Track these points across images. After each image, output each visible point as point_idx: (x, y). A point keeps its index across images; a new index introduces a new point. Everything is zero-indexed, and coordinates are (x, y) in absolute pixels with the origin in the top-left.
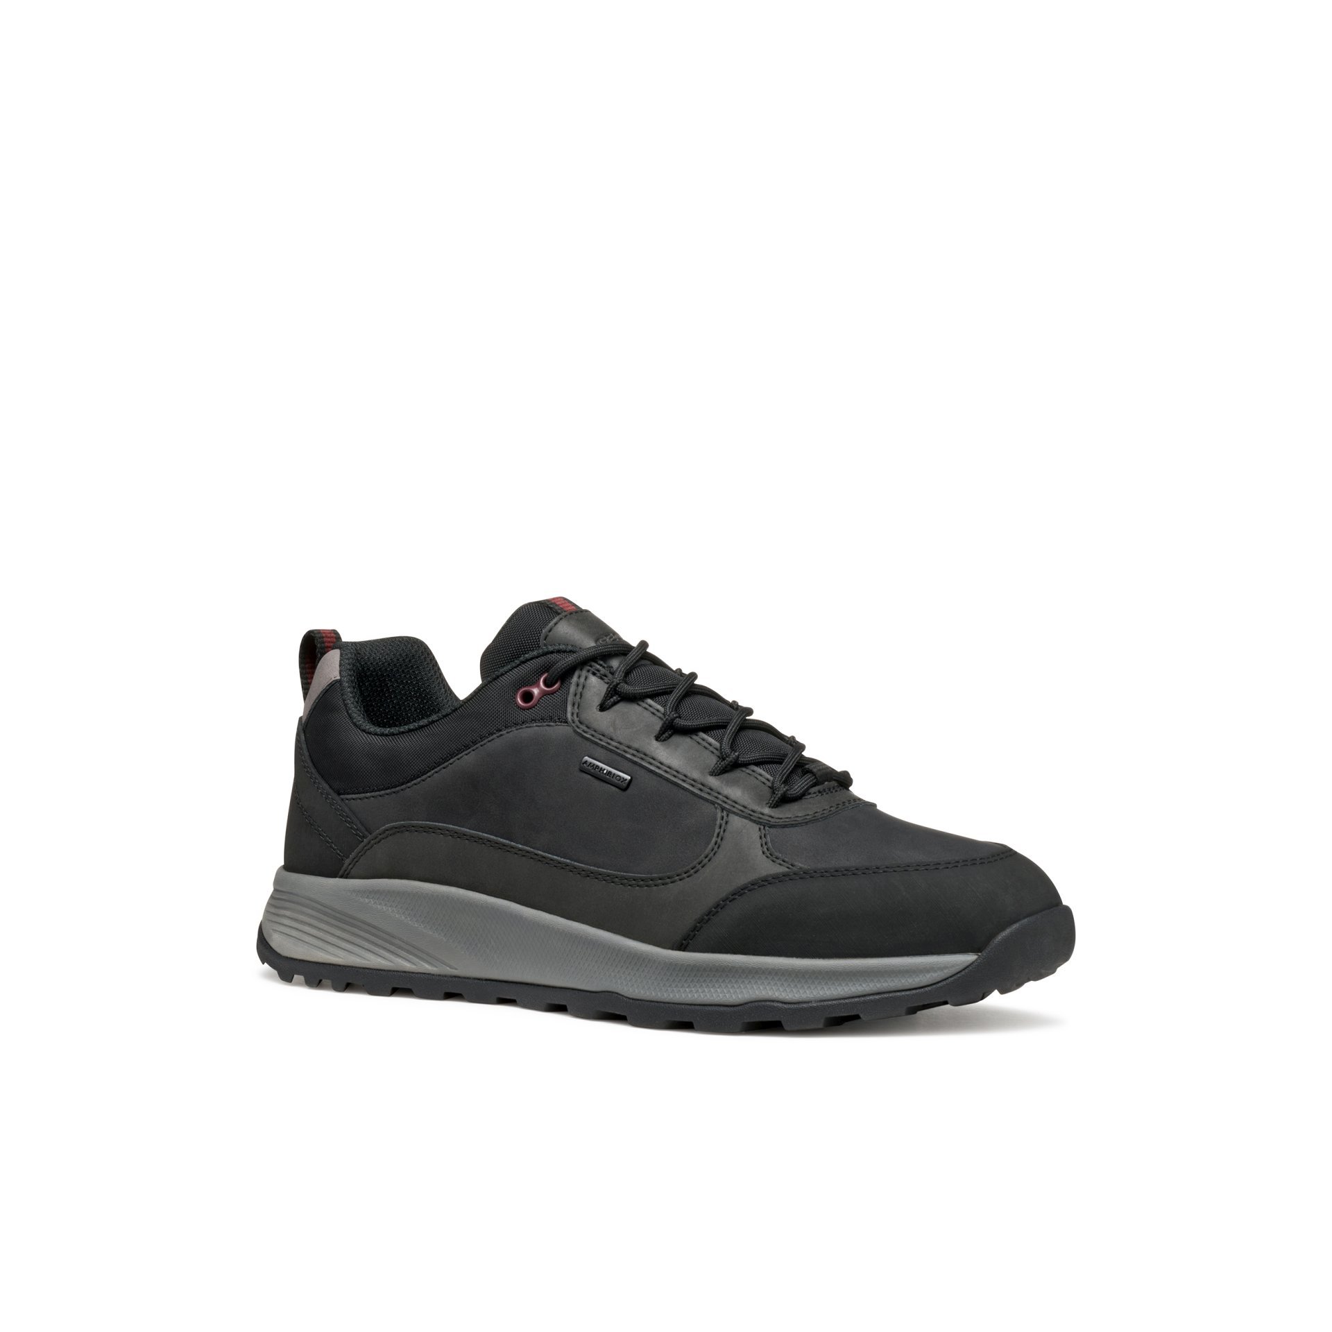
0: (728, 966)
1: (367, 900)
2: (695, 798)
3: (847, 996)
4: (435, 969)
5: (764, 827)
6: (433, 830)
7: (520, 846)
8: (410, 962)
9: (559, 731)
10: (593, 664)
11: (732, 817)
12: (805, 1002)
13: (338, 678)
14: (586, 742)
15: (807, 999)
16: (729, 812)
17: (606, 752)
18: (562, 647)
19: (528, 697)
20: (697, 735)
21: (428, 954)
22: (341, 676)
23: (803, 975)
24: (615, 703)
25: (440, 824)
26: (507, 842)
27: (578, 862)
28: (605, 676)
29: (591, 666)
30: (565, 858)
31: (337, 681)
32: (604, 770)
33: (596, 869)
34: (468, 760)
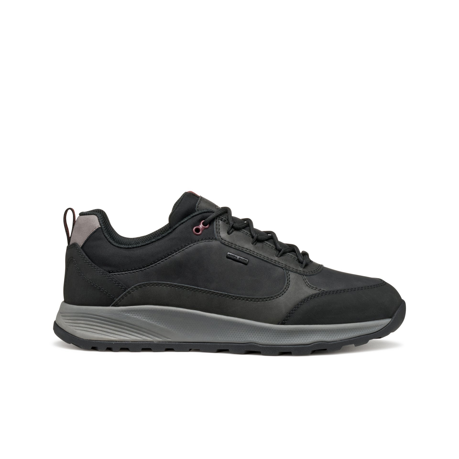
0: (304, 329)
1: (129, 314)
2: (274, 266)
3: (350, 338)
4: (161, 339)
5: (303, 276)
6: (161, 284)
7: (203, 289)
8: (149, 338)
9: (214, 243)
10: (220, 216)
11: (290, 273)
12: (335, 341)
13: (100, 226)
14: (226, 247)
15: (336, 340)
16: (289, 270)
17: (235, 250)
18: (205, 211)
19: (198, 230)
20: (264, 242)
21: (158, 334)
22: (100, 225)
23: (333, 331)
24: (232, 232)
25: (164, 282)
26: (197, 287)
27: (230, 294)
28: (226, 221)
29: (220, 217)
30: (224, 292)
31: (99, 228)
32: (237, 257)
33: (240, 296)
34: (177, 255)
